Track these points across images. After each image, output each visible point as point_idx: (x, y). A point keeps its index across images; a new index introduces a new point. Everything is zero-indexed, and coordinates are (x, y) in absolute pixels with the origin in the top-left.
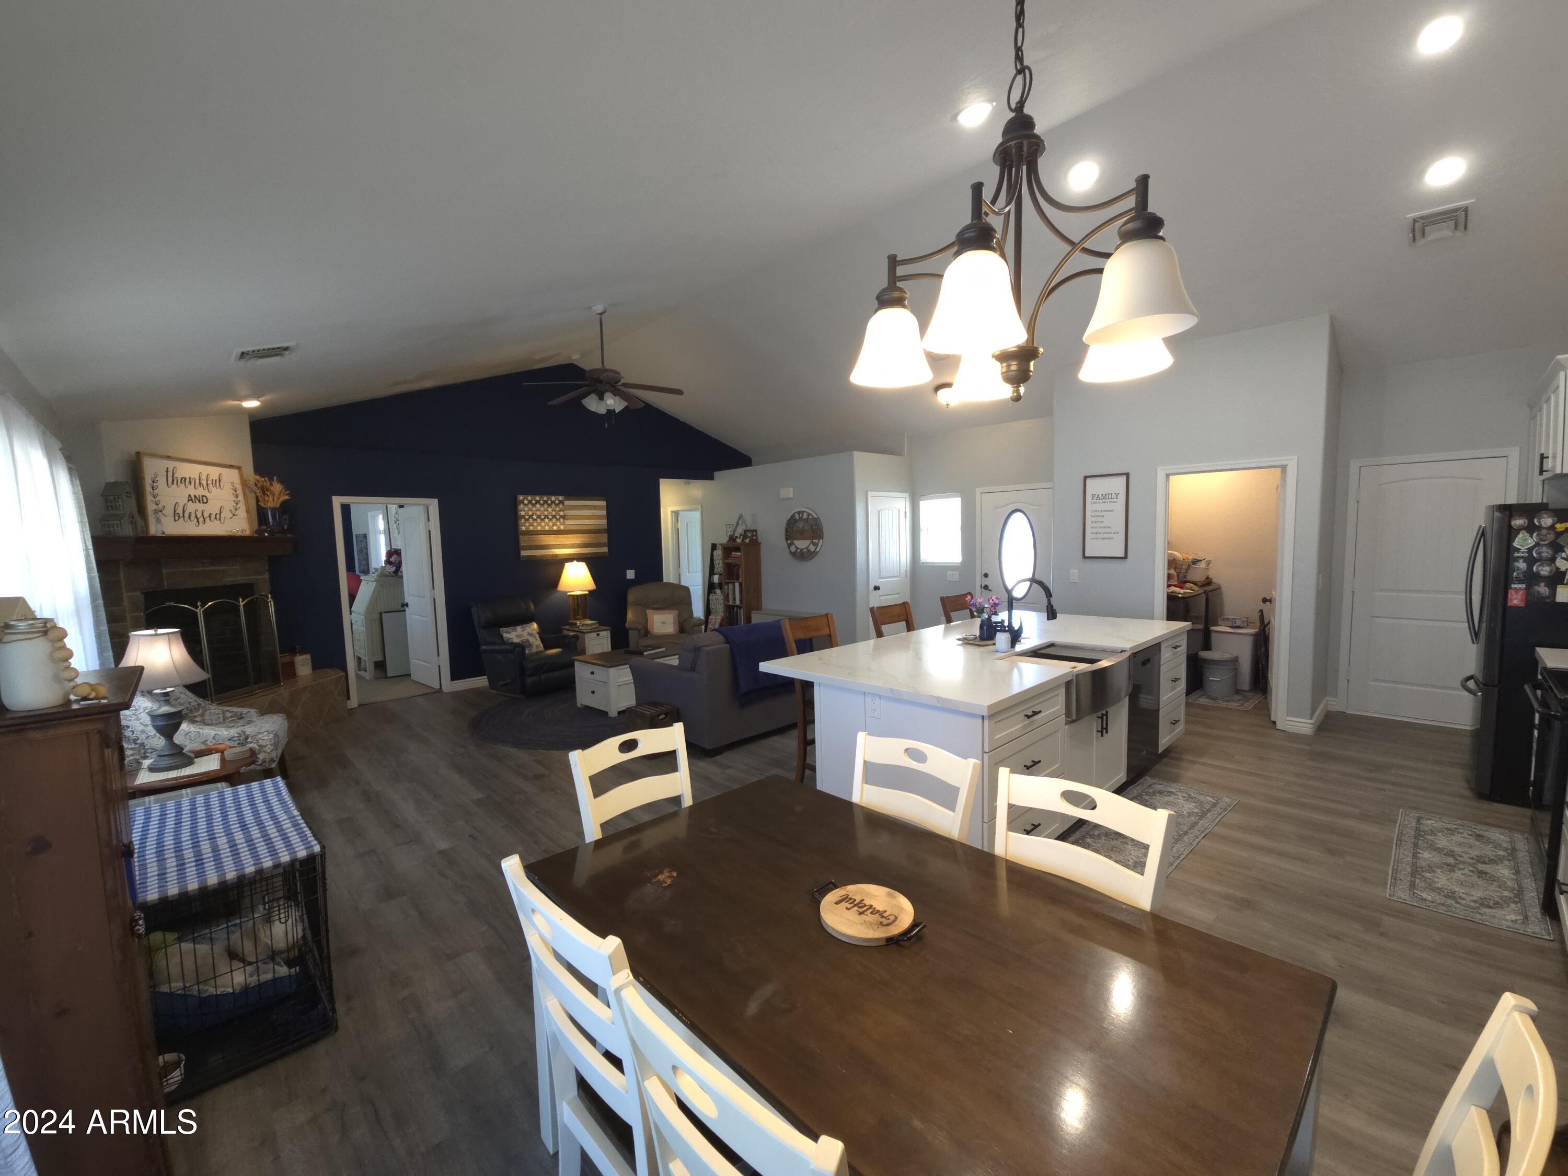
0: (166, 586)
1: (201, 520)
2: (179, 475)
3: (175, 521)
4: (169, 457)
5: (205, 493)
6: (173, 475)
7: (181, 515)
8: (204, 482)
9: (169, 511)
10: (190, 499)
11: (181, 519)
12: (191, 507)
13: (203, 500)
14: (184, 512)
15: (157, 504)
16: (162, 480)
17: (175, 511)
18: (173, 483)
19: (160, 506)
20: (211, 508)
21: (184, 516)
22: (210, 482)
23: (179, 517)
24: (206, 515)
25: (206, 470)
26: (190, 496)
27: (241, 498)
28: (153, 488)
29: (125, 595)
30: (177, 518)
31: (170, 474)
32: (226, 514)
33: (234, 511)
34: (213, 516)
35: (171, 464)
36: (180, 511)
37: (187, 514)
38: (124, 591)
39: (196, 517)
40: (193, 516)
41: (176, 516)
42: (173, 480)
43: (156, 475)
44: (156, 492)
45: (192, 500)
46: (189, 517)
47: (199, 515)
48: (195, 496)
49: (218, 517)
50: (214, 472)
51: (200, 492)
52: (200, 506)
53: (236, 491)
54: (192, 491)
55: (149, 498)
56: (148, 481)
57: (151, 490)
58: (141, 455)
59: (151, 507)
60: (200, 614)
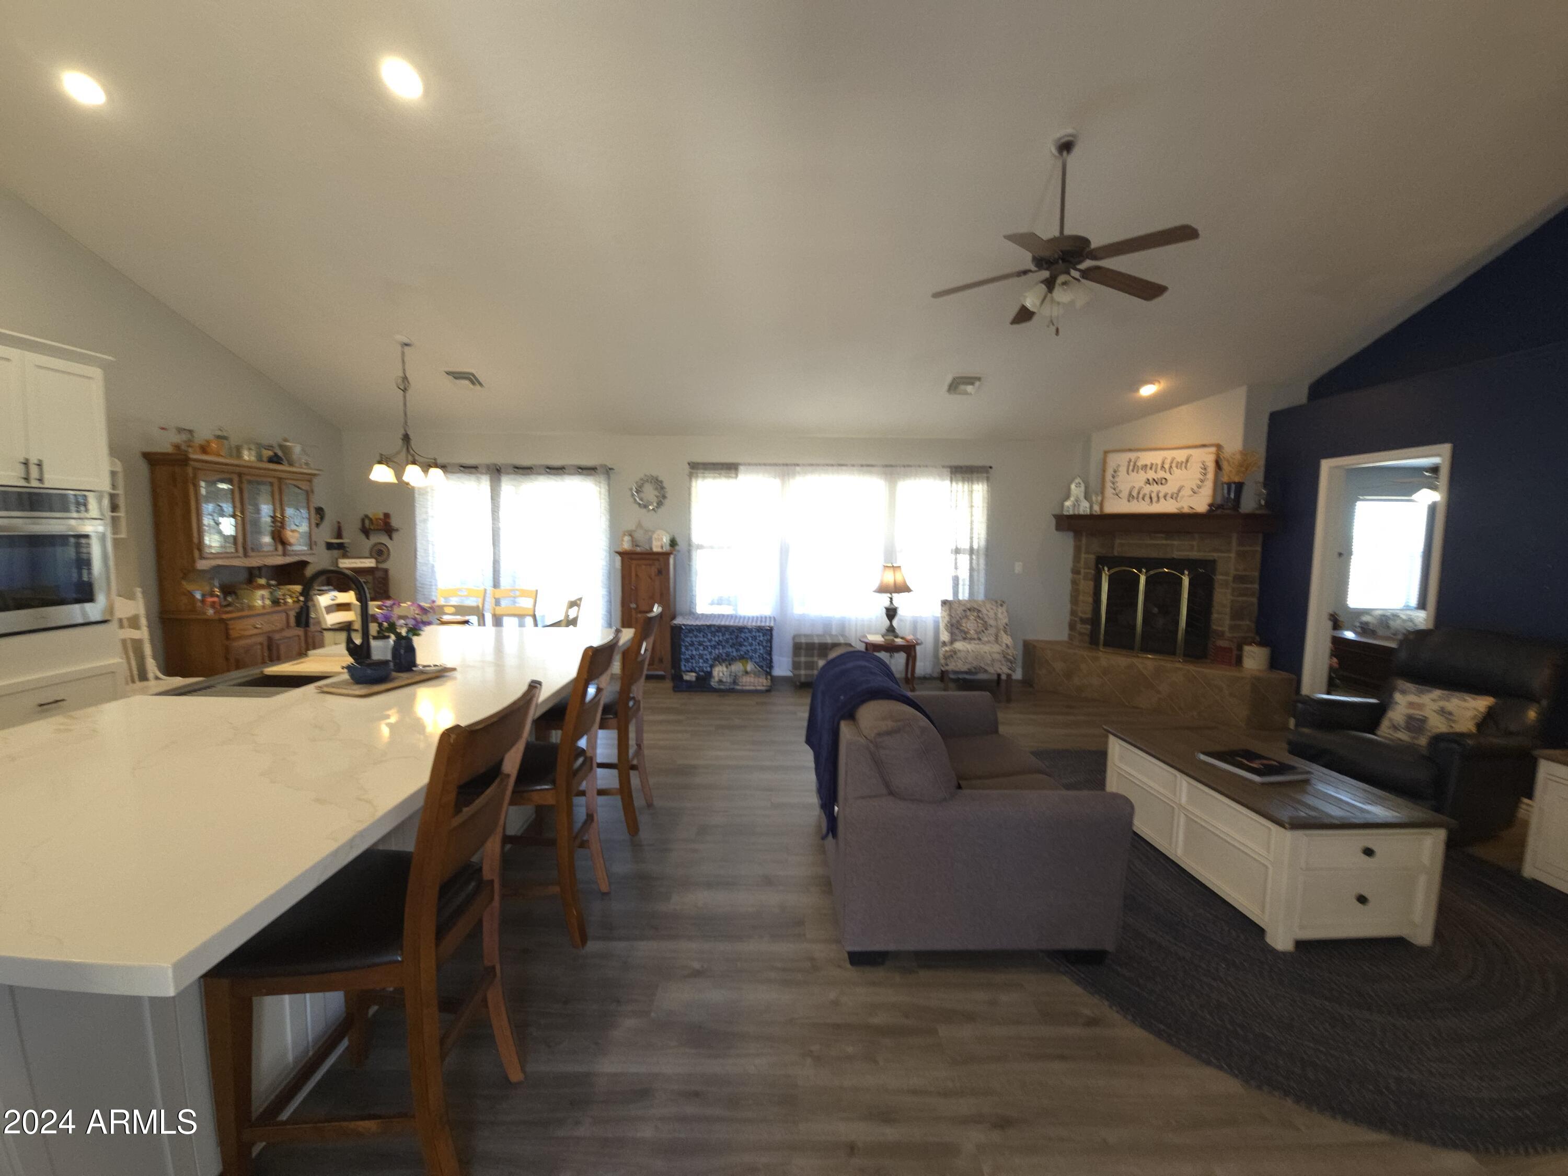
0: (1116, 554)
1: (1155, 499)
2: (1140, 464)
3: (1129, 501)
4: (1130, 450)
5: (1167, 476)
6: (1135, 464)
7: (1136, 497)
8: (1167, 466)
9: (1125, 494)
10: (1148, 482)
11: (1135, 500)
12: (1147, 489)
13: (1162, 482)
14: (1138, 493)
15: (1114, 489)
16: (1123, 470)
17: (1130, 493)
18: (1133, 471)
19: (1117, 491)
20: (1170, 488)
21: (1138, 498)
22: (1174, 465)
23: (1133, 499)
24: (1161, 495)
25: (1169, 454)
26: (1148, 480)
27: (1211, 475)
28: (1114, 477)
29: (1083, 556)
30: (1131, 499)
31: (1132, 464)
32: (1186, 492)
33: (1195, 488)
34: (1169, 496)
35: (1133, 455)
36: (1135, 493)
37: (1141, 496)
38: (1083, 553)
39: (1151, 498)
40: (1148, 496)
41: (1130, 497)
42: (1134, 467)
43: (1119, 466)
44: (1115, 480)
45: (1149, 484)
46: (1143, 499)
47: (1154, 495)
48: (1154, 480)
49: (1175, 496)
50: (1181, 455)
51: (1161, 474)
52: (1155, 488)
53: (1205, 469)
54: (1151, 475)
55: (1109, 485)
56: (1109, 472)
57: (1112, 479)
58: (1106, 453)
59: (1109, 491)
60: (1143, 579)
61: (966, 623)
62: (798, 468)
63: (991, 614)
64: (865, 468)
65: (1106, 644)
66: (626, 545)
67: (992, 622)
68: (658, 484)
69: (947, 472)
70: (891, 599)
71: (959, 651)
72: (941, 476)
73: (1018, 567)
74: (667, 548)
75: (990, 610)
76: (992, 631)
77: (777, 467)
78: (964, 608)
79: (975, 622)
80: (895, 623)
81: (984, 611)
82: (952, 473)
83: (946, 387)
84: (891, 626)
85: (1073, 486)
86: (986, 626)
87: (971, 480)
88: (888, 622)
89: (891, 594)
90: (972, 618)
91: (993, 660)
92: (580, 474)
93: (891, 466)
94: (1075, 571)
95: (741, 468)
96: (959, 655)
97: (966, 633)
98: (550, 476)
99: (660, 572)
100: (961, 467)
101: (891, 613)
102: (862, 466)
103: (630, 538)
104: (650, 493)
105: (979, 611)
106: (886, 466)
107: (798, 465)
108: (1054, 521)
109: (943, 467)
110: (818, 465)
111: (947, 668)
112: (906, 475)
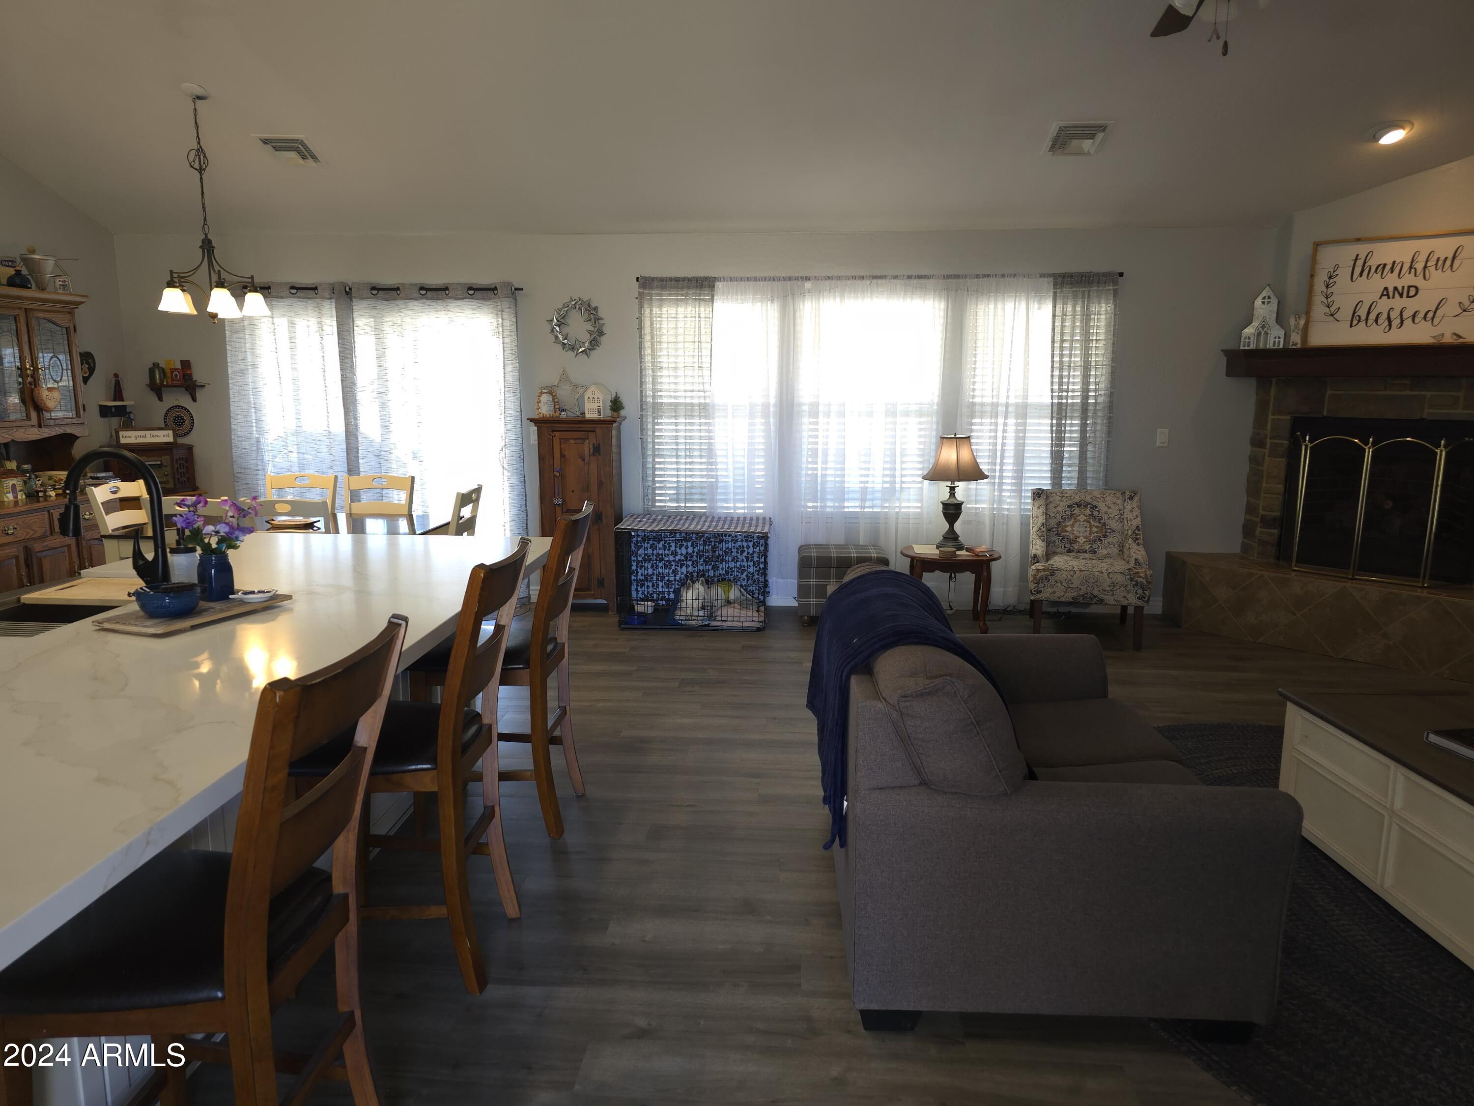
0: (1325, 414)
1: (1395, 322)
2: (1373, 262)
3: (1351, 326)
4: (1358, 240)
5: (1419, 282)
6: (1365, 263)
7: (1363, 317)
8: (1419, 266)
9: (1345, 314)
10: (1386, 294)
11: (1363, 324)
12: (1384, 305)
13: (1410, 292)
14: (1369, 313)
15: (1328, 306)
16: (1344, 274)
17: (1354, 313)
18: (1361, 274)
19: (1333, 309)
20: (1422, 302)
21: (1367, 320)
22: (1432, 264)
23: (1359, 321)
24: (1407, 315)
26: (1386, 290)
28: (1327, 286)
29: (1271, 417)
30: (1355, 322)
31: (1360, 263)
32: (1451, 309)
34: (1420, 317)
35: (1362, 249)
36: (1363, 313)
37: (1373, 316)
38: (1270, 413)
39: (1389, 320)
40: (1384, 317)
41: (1355, 319)
42: (1362, 269)
43: (1337, 267)
44: (1330, 290)
45: (1388, 297)
46: (1376, 321)
47: (1395, 316)
48: (1396, 289)
49: (1431, 317)
50: (1445, 247)
51: (1409, 279)
52: (1398, 303)
54: (1391, 281)
55: (1319, 299)
56: (1321, 278)
57: (1324, 289)
58: (1317, 245)
59: (1319, 310)
60: (1369, 453)
61: (1073, 526)
62: (808, 285)
63: (1114, 512)
64: (914, 282)
65: (1299, 561)
66: (545, 409)
67: (1113, 524)
68: (591, 312)
69: (1047, 283)
70: (952, 489)
71: (1059, 570)
72: (1036, 293)
73: (1162, 437)
74: (607, 413)
75: (1112, 506)
76: (1113, 539)
77: (776, 283)
78: (1070, 503)
79: (1087, 525)
80: (958, 526)
81: (1102, 507)
82: (1055, 285)
83: (1048, 143)
84: (951, 529)
85: (1258, 302)
86: (1105, 531)
87: (1087, 299)
88: (946, 526)
89: (953, 482)
90: (1082, 518)
91: (1114, 584)
92: (471, 297)
93: (957, 277)
94: (1257, 442)
95: (719, 285)
96: (1059, 576)
97: (1072, 542)
98: (428, 302)
99: (597, 450)
100: (1071, 276)
101: (952, 510)
102: (910, 277)
103: (550, 398)
104: (579, 327)
105: (1094, 507)
106: (949, 277)
107: (808, 279)
108: (1224, 361)
109: (1043, 276)
110: (839, 278)
111: (1039, 596)
112: (982, 292)
